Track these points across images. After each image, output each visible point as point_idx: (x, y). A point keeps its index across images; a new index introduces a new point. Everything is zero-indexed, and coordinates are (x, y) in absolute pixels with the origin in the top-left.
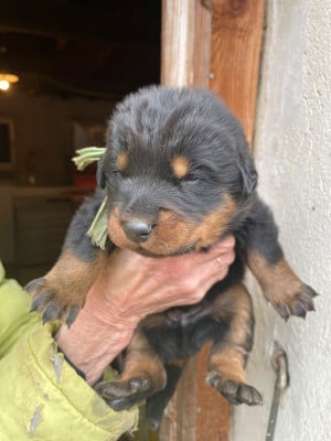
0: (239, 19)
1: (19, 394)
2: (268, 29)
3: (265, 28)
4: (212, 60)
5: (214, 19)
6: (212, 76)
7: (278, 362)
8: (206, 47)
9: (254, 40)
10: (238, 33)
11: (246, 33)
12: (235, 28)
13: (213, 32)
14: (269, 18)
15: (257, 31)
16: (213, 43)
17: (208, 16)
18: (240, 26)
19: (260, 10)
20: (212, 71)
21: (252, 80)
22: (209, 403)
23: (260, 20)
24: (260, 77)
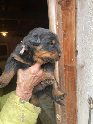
0: (69, 7)
1: (16, 113)
2: (77, 9)
3: (76, 9)
4: (63, 19)
5: (62, 7)
6: (63, 23)
7: (90, 101)
8: (61, 15)
9: (73, 12)
10: (69, 10)
11: (71, 10)
12: (68, 9)
13: (62, 11)
14: (77, 6)
15: (74, 10)
16: (62, 14)
17: (61, 7)
18: (69, 9)
19: (74, 4)
20: (63, 22)
21: (74, 23)
22: (70, 115)
23: (75, 7)
24: (76, 22)
